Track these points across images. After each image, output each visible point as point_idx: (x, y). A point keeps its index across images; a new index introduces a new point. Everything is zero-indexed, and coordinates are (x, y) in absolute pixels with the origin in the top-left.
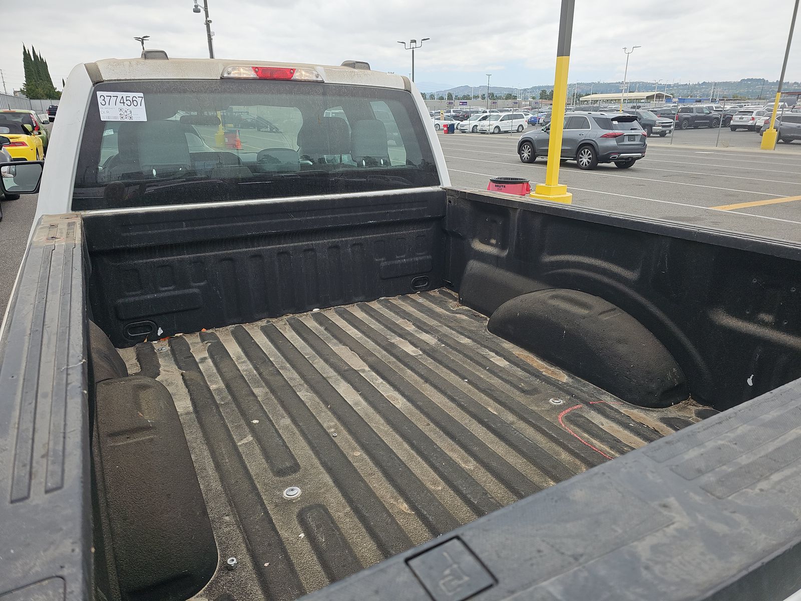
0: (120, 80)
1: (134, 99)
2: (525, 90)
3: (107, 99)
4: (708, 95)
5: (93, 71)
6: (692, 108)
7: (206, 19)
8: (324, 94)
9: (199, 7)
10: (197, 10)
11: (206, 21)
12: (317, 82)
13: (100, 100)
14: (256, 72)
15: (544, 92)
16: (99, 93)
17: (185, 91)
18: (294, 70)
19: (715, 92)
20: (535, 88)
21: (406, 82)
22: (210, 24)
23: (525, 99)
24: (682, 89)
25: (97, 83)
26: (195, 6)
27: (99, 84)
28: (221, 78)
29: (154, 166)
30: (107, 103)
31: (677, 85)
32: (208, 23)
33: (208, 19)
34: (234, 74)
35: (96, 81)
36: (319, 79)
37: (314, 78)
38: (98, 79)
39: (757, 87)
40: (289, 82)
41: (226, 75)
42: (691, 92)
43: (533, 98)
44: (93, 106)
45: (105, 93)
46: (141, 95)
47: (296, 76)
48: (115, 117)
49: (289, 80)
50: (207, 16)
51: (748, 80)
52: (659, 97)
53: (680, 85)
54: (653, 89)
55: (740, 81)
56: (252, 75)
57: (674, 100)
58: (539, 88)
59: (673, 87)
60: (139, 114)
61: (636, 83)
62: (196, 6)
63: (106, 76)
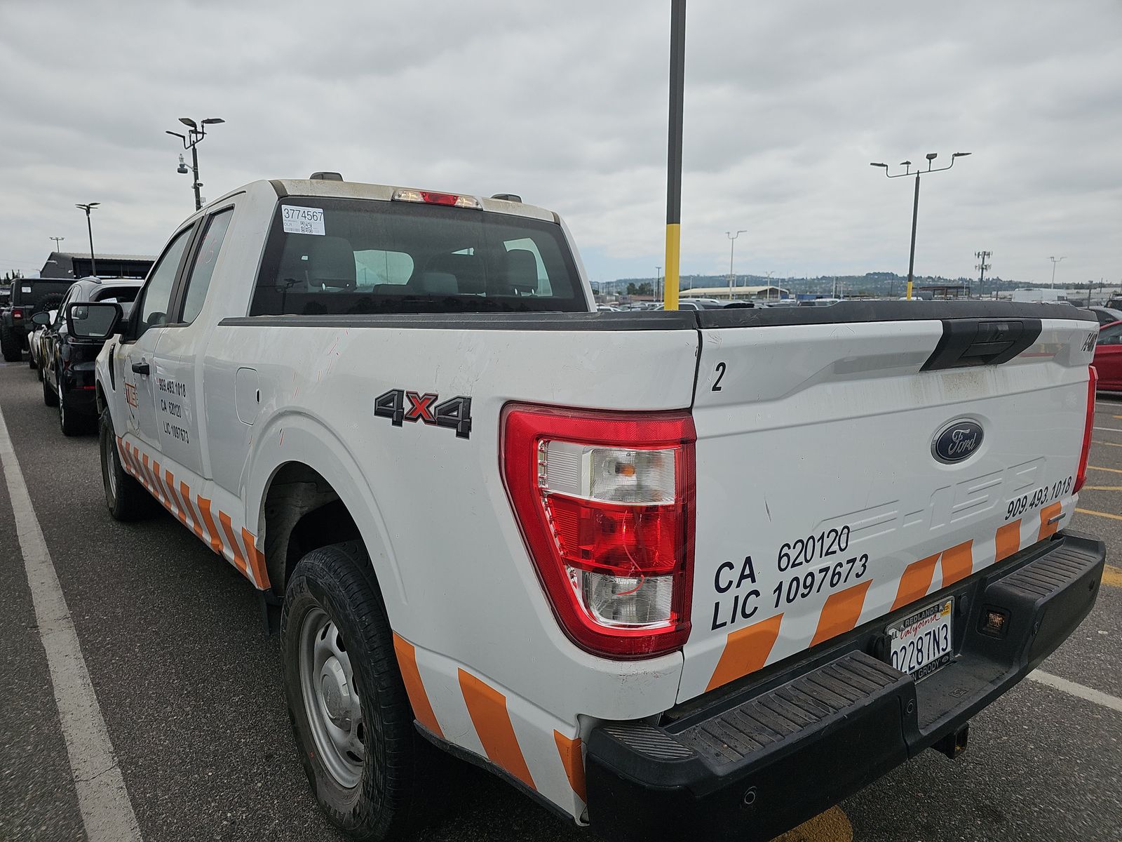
0: (303, 196)
1: (315, 214)
2: (608, 283)
3: (291, 212)
4: (830, 291)
5: (278, 187)
6: (814, 302)
7: (196, 181)
8: (483, 221)
9: (186, 167)
10: (182, 170)
11: (195, 184)
12: (477, 209)
13: (284, 213)
14: (424, 196)
15: (632, 285)
16: (284, 207)
17: (360, 210)
18: (457, 197)
19: (838, 288)
20: (620, 281)
21: (556, 216)
22: (200, 188)
23: (610, 294)
24: (798, 284)
25: (282, 197)
26: (180, 165)
27: (284, 198)
28: (392, 200)
29: (324, 280)
30: (291, 216)
31: (792, 280)
32: (197, 187)
33: (198, 182)
34: (403, 197)
35: (281, 195)
36: (479, 207)
37: (474, 206)
38: (284, 194)
39: (885, 282)
40: (452, 208)
41: (396, 198)
42: (810, 287)
43: (619, 293)
44: (278, 219)
45: (289, 207)
46: (321, 210)
47: (458, 203)
48: (297, 230)
49: (453, 206)
50: (196, 178)
51: (875, 274)
52: (773, 291)
53: (796, 280)
54: (765, 284)
55: (865, 275)
56: (420, 199)
57: (791, 296)
58: (625, 281)
59: (788, 282)
60: (319, 228)
61: (743, 276)
62: (182, 166)
63: (290, 191)
